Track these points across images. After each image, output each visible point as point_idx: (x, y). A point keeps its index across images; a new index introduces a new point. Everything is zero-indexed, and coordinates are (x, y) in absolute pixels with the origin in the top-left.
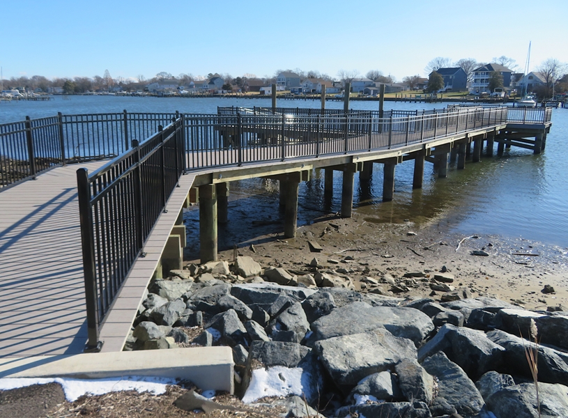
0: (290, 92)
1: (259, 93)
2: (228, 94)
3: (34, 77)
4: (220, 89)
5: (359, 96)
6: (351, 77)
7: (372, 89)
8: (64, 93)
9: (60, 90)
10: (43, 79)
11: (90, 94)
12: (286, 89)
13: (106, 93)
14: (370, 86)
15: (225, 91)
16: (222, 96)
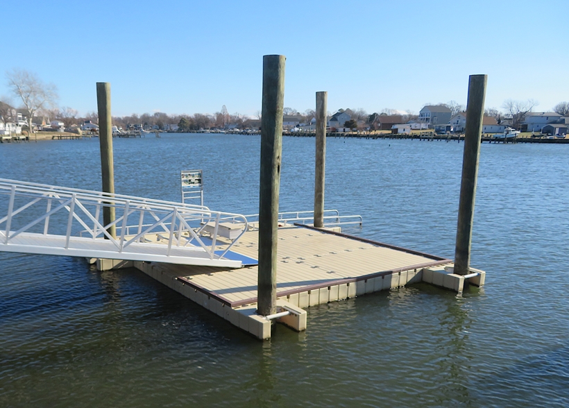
0: (433, 131)
1: (390, 132)
2: (351, 133)
3: (156, 114)
4: (341, 127)
5: (534, 136)
6: (524, 111)
7: (557, 127)
8: (179, 131)
9: (175, 127)
10: (164, 116)
11: (203, 132)
12: (430, 127)
13: (219, 130)
14: (555, 122)
15: (347, 129)
16: (342, 135)
